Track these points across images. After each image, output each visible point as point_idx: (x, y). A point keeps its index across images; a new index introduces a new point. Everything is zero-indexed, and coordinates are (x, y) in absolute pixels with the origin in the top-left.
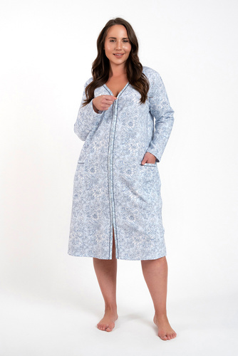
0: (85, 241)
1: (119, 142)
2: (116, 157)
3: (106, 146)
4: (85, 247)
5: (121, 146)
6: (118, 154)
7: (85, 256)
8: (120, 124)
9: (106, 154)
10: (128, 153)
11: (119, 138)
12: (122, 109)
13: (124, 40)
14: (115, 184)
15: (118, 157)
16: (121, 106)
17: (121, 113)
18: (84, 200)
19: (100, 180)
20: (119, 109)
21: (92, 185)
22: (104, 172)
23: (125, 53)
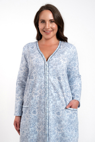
2: (50, 102)
3: (43, 94)
6: (52, 100)
12: (52, 67)
13: (51, 21)
14: (50, 123)
15: (52, 102)
16: (51, 65)
17: (51, 70)
18: (29, 135)
19: (40, 119)
20: (50, 67)
21: (35, 123)
22: (42, 114)
23: (53, 30)
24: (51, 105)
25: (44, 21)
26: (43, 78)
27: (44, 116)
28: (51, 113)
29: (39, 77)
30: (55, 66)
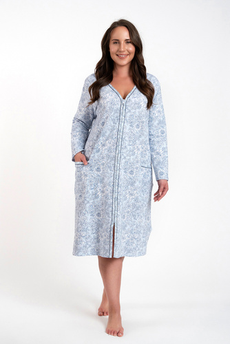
0: (89, 240)
1: (127, 143)
2: (123, 157)
3: (114, 146)
4: (88, 246)
5: (128, 147)
6: (125, 155)
7: (88, 255)
8: (127, 126)
9: (114, 154)
10: (133, 154)
11: (127, 138)
12: (130, 111)
13: (127, 41)
14: (120, 183)
15: (125, 158)
16: (129, 108)
17: (128, 114)
18: (88, 199)
19: (106, 179)
20: (127, 110)
21: (97, 184)
22: (109, 172)
23: (130, 54)
24: (124, 161)
25: (117, 42)
26: (117, 125)
27: (112, 175)
28: (122, 172)
29: (112, 123)
30: (134, 111)
